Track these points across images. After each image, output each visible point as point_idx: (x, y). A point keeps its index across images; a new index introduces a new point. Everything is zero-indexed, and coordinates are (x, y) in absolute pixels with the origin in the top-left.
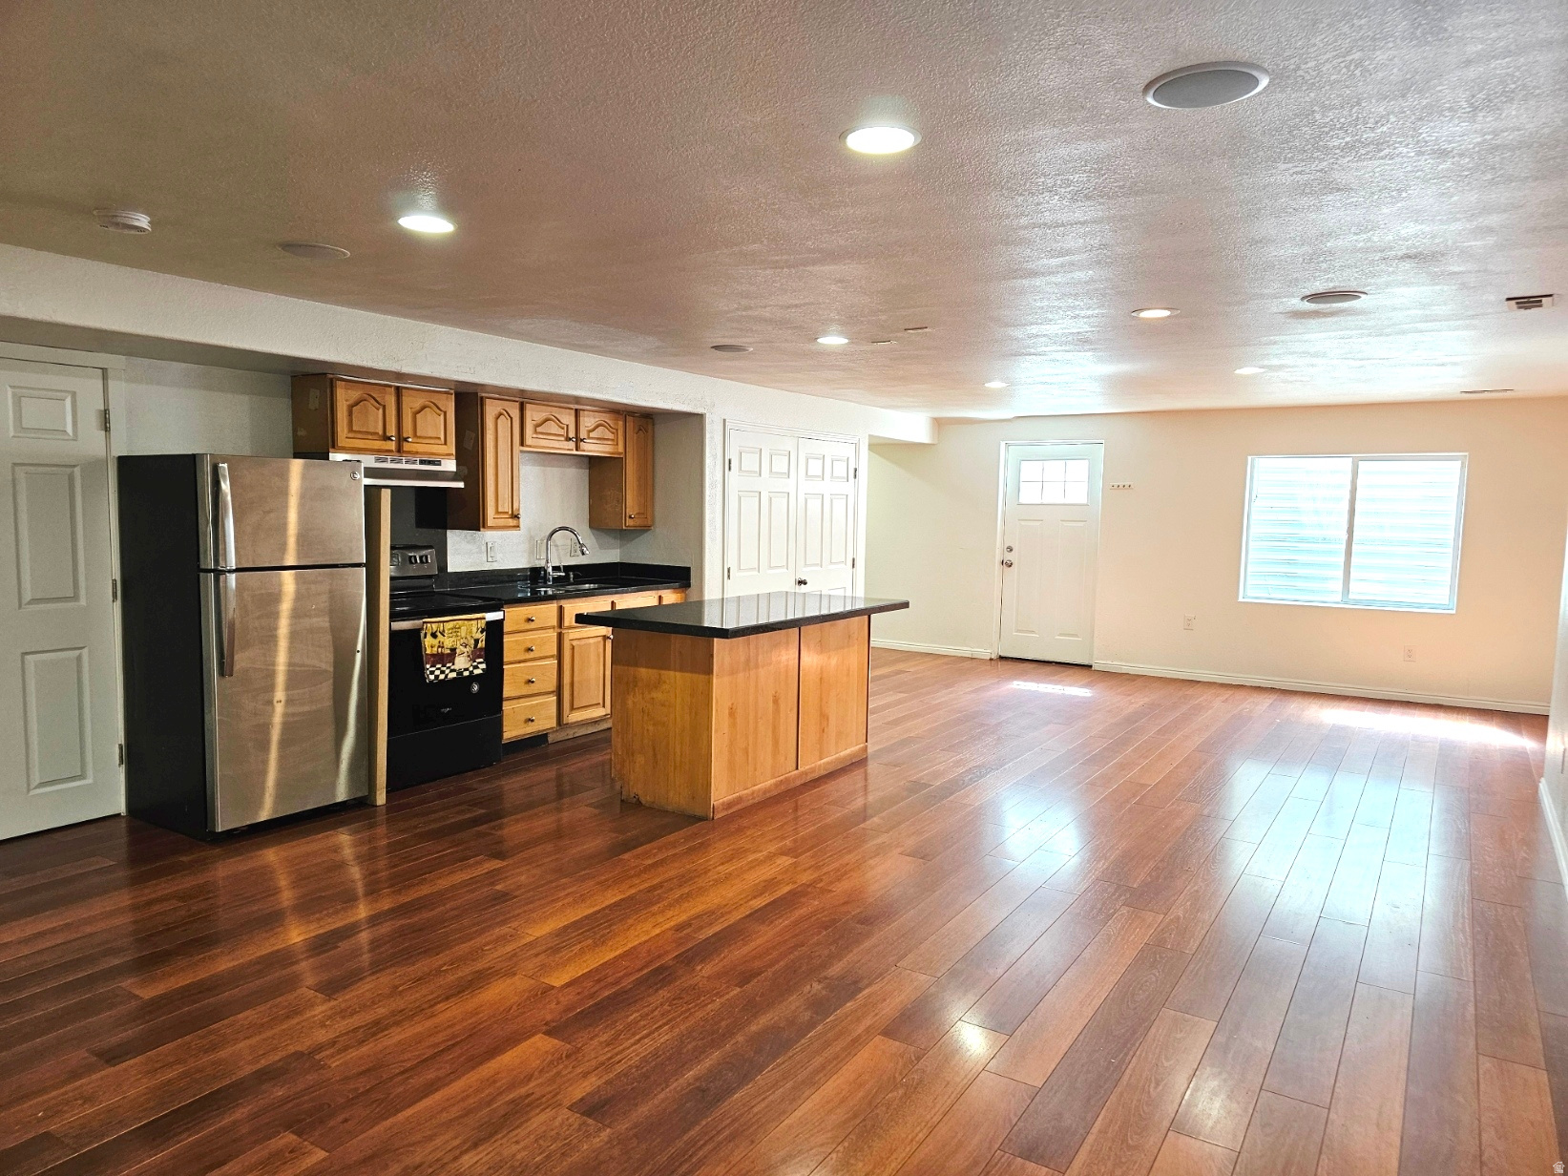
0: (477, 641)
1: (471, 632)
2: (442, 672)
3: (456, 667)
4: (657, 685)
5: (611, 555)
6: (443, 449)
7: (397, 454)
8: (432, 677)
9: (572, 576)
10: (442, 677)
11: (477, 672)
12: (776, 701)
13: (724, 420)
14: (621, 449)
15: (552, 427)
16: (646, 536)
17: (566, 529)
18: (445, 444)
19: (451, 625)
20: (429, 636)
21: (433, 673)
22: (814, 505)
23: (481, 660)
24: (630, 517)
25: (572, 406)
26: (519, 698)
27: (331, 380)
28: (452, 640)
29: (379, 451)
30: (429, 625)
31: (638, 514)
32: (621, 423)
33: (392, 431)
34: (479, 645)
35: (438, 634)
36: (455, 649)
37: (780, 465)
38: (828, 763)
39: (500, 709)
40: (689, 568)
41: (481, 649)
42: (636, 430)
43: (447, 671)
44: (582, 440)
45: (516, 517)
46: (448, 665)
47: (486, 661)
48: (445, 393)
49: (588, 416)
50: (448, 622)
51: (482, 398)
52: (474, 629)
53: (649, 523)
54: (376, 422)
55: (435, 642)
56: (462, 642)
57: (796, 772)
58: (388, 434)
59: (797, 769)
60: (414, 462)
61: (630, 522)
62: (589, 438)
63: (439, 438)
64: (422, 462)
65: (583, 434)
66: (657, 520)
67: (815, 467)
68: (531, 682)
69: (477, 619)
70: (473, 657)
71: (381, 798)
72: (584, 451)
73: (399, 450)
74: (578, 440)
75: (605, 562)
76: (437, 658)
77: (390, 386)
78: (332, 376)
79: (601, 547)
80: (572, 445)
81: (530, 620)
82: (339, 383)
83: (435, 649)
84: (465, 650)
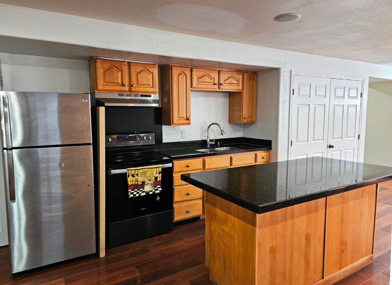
0: (156, 178)
1: (153, 174)
2: (138, 193)
3: (145, 190)
4: (225, 222)
5: (239, 134)
6: (151, 90)
7: (130, 92)
8: (132, 196)
9: (219, 144)
10: (137, 195)
11: (157, 192)
12: (308, 238)
13: (291, 71)
14: (240, 87)
15: (207, 79)
16: (253, 127)
17: (216, 124)
18: (153, 87)
19: (142, 171)
20: (130, 176)
21: (132, 194)
22: (339, 110)
23: (159, 186)
24: (244, 118)
25: (216, 69)
26: (183, 201)
27: (95, 59)
28: (142, 178)
29: (120, 91)
30: (130, 171)
31: (249, 116)
32: (241, 76)
33: (126, 82)
34: (158, 179)
35: (135, 175)
36: (145, 182)
37: (321, 92)
38: (345, 271)
39: (172, 208)
40: (271, 141)
41: (159, 181)
42: (249, 79)
43: (140, 192)
44: (221, 85)
45: (188, 119)
46: (141, 189)
47: (162, 187)
48: (153, 64)
49: (224, 73)
50: (140, 170)
51: (171, 66)
52: (155, 173)
53: (254, 120)
54: (118, 78)
55: (134, 179)
56: (148, 178)
57: (322, 280)
58: (124, 83)
59: (323, 278)
60: (138, 96)
61: (244, 120)
62: (225, 83)
63: (150, 85)
64: (142, 96)
65: (222, 81)
66: (258, 118)
67: (340, 93)
68: (188, 194)
69: (156, 168)
70: (155, 185)
71: (102, 254)
72: (222, 89)
73: (130, 90)
74: (220, 84)
75: (236, 137)
76: (135, 186)
77: (125, 62)
78: (95, 57)
79: (234, 131)
80: (216, 87)
81: (188, 166)
82: (98, 60)
83: (134, 182)
84: (150, 182)
